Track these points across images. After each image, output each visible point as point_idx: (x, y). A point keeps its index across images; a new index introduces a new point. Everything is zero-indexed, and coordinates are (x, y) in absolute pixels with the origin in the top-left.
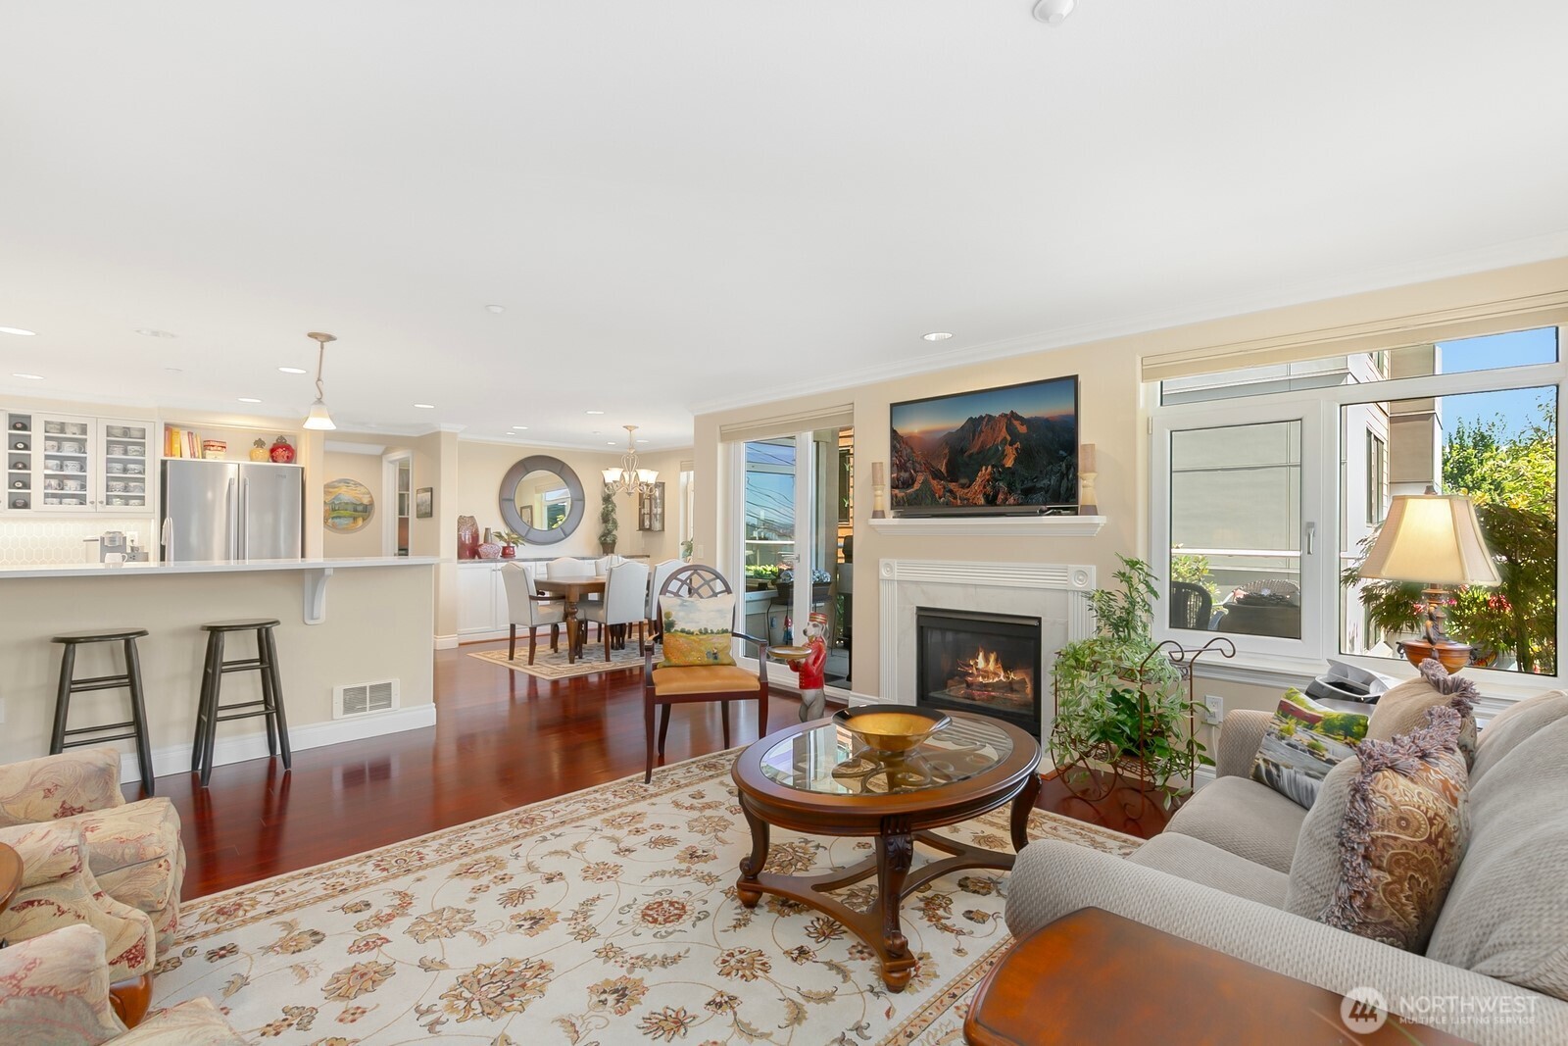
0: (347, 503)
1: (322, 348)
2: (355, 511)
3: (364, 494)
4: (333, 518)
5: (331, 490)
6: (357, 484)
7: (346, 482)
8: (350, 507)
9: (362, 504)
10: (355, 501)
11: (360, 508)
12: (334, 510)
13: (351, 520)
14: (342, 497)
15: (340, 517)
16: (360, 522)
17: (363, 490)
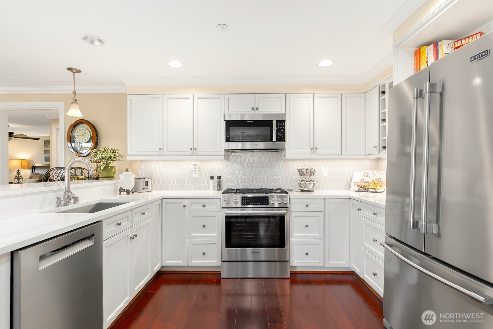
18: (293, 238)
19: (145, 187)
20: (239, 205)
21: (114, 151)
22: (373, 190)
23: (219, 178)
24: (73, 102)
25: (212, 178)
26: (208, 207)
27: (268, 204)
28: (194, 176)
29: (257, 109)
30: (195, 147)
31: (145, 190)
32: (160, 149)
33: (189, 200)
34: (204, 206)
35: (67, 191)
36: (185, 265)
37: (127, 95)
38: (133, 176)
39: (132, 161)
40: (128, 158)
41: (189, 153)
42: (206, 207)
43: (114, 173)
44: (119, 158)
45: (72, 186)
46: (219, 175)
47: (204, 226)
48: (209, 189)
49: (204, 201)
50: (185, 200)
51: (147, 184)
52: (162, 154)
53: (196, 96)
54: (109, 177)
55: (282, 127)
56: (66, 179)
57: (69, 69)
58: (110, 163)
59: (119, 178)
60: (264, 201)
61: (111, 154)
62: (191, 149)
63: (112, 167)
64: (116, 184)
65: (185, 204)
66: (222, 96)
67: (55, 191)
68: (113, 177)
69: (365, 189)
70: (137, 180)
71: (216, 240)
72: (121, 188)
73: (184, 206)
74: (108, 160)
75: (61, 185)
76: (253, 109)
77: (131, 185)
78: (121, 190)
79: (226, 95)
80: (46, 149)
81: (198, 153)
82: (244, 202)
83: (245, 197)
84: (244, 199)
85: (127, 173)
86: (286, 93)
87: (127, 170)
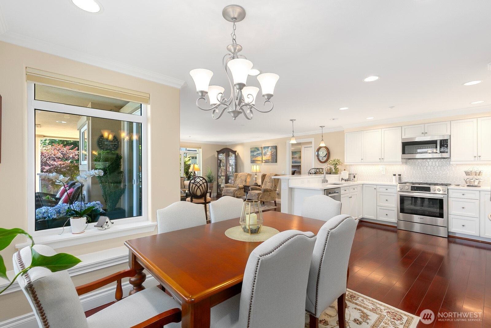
18: (451, 214)
19: (353, 179)
20: (410, 190)
21: (338, 161)
23: (400, 175)
25: (395, 175)
26: (389, 190)
27: (430, 191)
28: (382, 173)
29: (426, 133)
30: (382, 158)
31: (353, 180)
32: (362, 159)
33: (378, 186)
34: (387, 189)
35: (325, 177)
36: (375, 219)
37: (344, 133)
38: (348, 173)
39: (346, 165)
40: (345, 164)
41: (379, 161)
42: (388, 190)
43: (338, 171)
44: (340, 164)
45: (326, 176)
46: (400, 174)
47: (387, 200)
48: (392, 182)
49: (387, 187)
50: (376, 186)
51: (354, 177)
52: (363, 161)
53: (383, 130)
54: (336, 173)
55: (446, 143)
56: (324, 173)
57: (321, 127)
58: (336, 166)
59: (341, 174)
60: (428, 189)
61: (337, 162)
62: (380, 159)
63: (337, 168)
64: (340, 176)
65: (375, 188)
66: (401, 127)
67: (321, 177)
68: (339, 173)
70: (350, 175)
71: (394, 208)
72: (342, 178)
73: (375, 189)
74: (335, 165)
75: (323, 176)
76: (423, 133)
77: (346, 177)
78: (342, 179)
79: (403, 127)
80: (293, 157)
81: (384, 161)
82: (413, 189)
83: (413, 186)
84: (413, 188)
85: (345, 171)
86: (451, 121)
87: (345, 170)
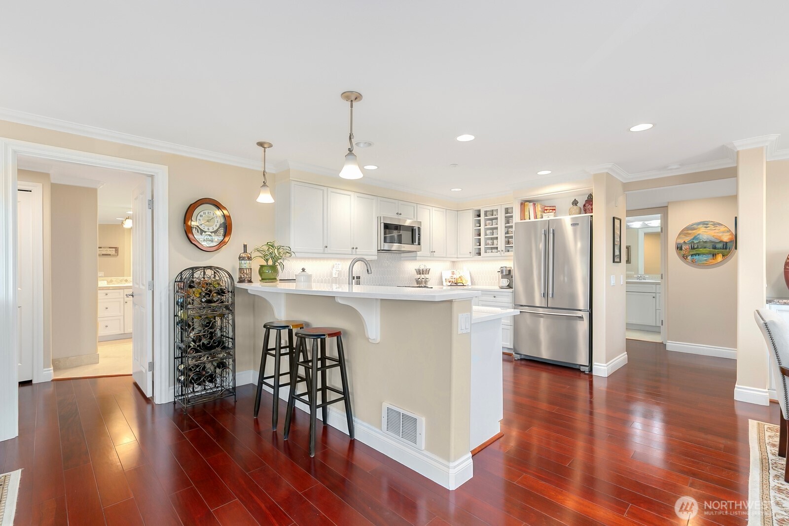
0: (706, 242)
1: (352, 106)
2: (715, 248)
3: (724, 232)
4: (692, 255)
5: (690, 232)
6: (715, 224)
7: (705, 224)
8: (709, 245)
9: (721, 242)
10: (713, 239)
11: (720, 245)
12: (693, 248)
13: (710, 256)
14: (700, 237)
15: (699, 255)
16: (719, 258)
17: (722, 229)
22: (462, 284)
24: (262, 186)
29: (400, 214)
30: (356, 247)
32: (326, 247)
43: (277, 275)
46: (358, 275)
52: (326, 252)
53: (356, 194)
62: (353, 248)
68: (276, 279)
69: (456, 284)
76: (397, 214)
79: (378, 198)
81: (358, 253)
86: (417, 203)
87: (304, 270)
